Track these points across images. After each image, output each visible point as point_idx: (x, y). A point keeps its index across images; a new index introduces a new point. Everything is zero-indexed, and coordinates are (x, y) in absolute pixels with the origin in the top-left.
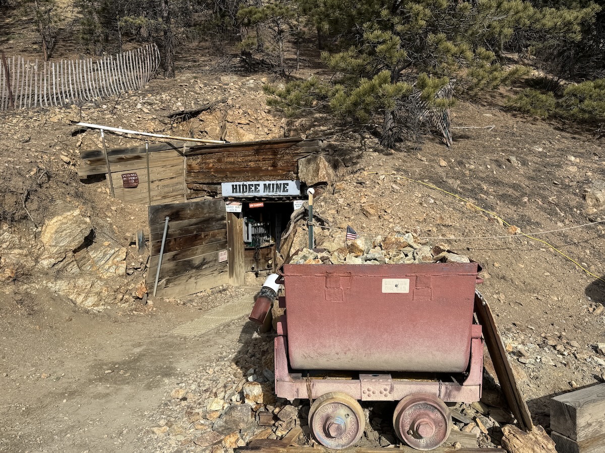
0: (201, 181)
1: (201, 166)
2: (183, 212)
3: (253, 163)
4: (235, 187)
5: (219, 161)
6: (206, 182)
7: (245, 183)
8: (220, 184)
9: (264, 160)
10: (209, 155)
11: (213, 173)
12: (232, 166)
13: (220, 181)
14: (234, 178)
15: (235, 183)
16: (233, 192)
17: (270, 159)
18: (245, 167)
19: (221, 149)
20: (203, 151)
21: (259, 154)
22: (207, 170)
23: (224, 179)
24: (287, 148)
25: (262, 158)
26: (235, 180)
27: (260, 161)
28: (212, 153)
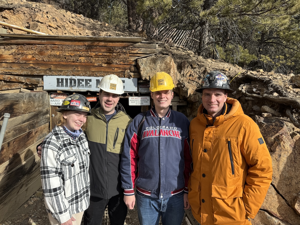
0: (17, 72)
1: (16, 57)
2: (17, 105)
3: (84, 58)
4: (60, 81)
5: (41, 53)
6: (23, 74)
7: (74, 77)
8: (42, 76)
9: (97, 56)
10: (28, 46)
11: (31, 65)
12: (58, 60)
13: (42, 74)
14: (61, 71)
15: (60, 77)
16: (58, 85)
17: (104, 56)
18: (74, 62)
19: (43, 41)
20: (20, 41)
21: (92, 50)
22: (24, 62)
23: (48, 72)
24: (124, 47)
25: (94, 54)
26: (62, 74)
27: (92, 57)
28: (32, 44)
